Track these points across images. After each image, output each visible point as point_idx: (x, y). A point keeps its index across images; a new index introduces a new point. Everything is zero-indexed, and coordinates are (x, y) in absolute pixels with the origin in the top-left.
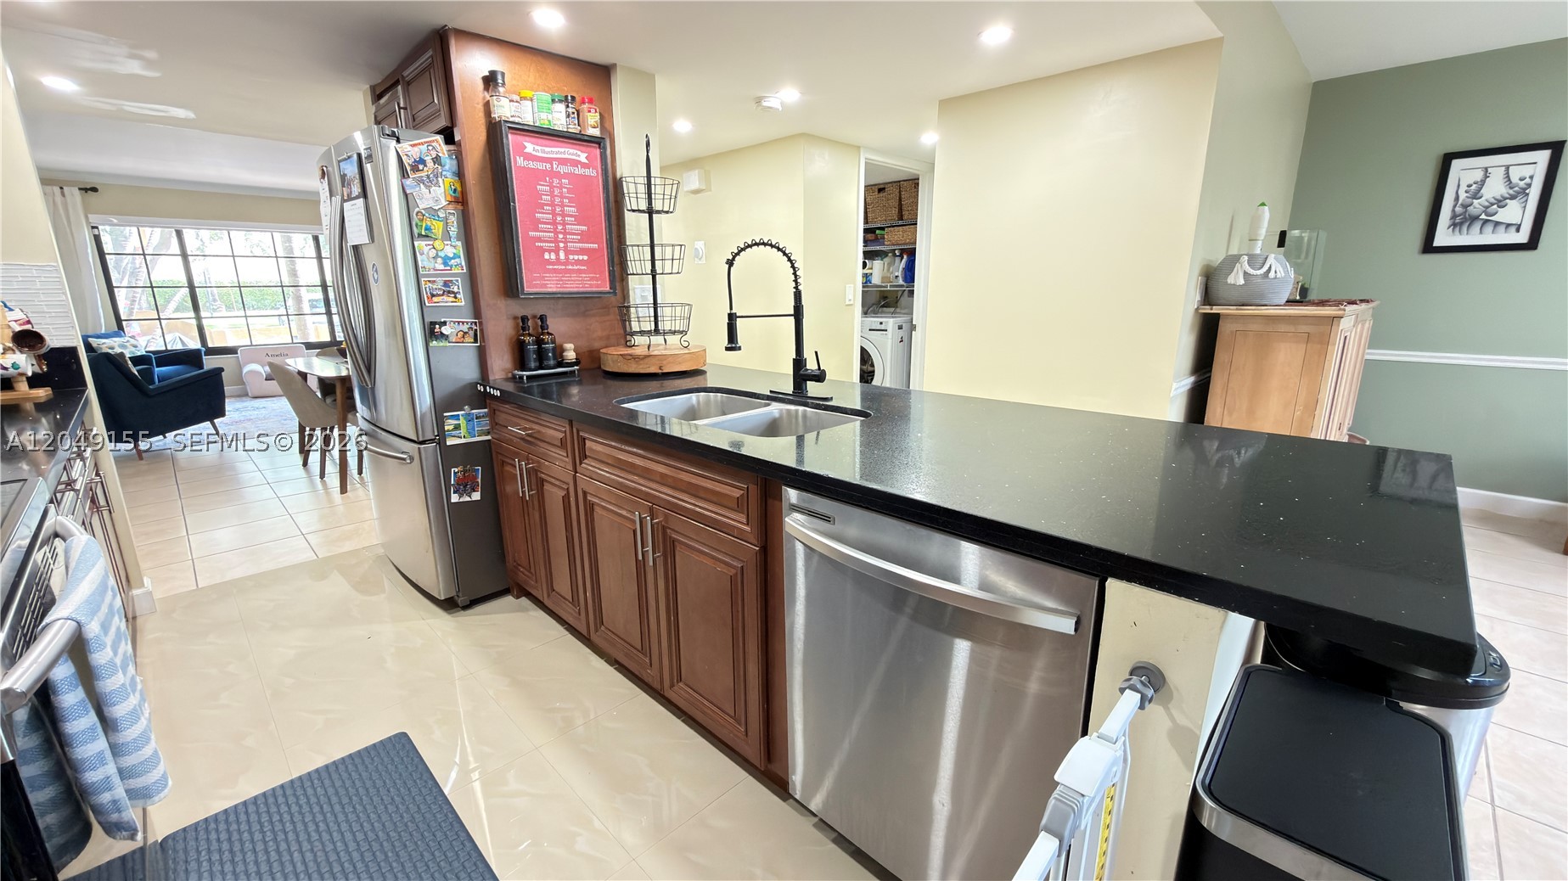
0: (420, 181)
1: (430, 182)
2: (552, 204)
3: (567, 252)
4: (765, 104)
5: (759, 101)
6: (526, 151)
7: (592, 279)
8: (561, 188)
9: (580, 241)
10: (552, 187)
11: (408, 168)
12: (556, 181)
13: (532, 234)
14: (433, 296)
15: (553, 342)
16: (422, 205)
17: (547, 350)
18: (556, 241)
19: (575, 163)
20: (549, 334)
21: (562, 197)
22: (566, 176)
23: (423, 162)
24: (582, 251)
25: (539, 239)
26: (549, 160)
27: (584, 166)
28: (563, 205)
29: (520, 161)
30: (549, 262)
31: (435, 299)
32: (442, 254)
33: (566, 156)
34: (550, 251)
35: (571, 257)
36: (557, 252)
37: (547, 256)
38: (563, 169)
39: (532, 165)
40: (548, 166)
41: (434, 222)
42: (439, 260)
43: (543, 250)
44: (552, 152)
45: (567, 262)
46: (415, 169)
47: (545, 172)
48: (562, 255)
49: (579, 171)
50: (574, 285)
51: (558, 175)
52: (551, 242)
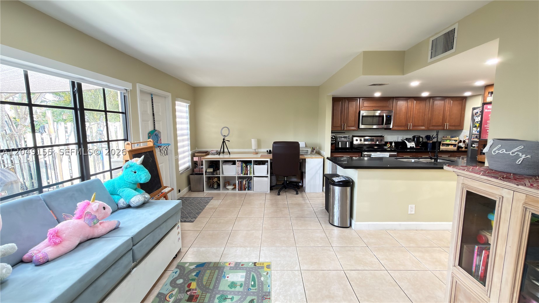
0: (477, 116)
1: (478, 116)
6: (488, 108)
11: (474, 114)
13: (485, 126)
14: (474, 138)
16: (476, 121)
23: (477, 113)
29: (486, 110)
31: (474, 139)
32: (477, 130)
34: (489, 130)
39: (488, 111)
41: (477, 124)
42: (477, 131)
46: (476, 114)
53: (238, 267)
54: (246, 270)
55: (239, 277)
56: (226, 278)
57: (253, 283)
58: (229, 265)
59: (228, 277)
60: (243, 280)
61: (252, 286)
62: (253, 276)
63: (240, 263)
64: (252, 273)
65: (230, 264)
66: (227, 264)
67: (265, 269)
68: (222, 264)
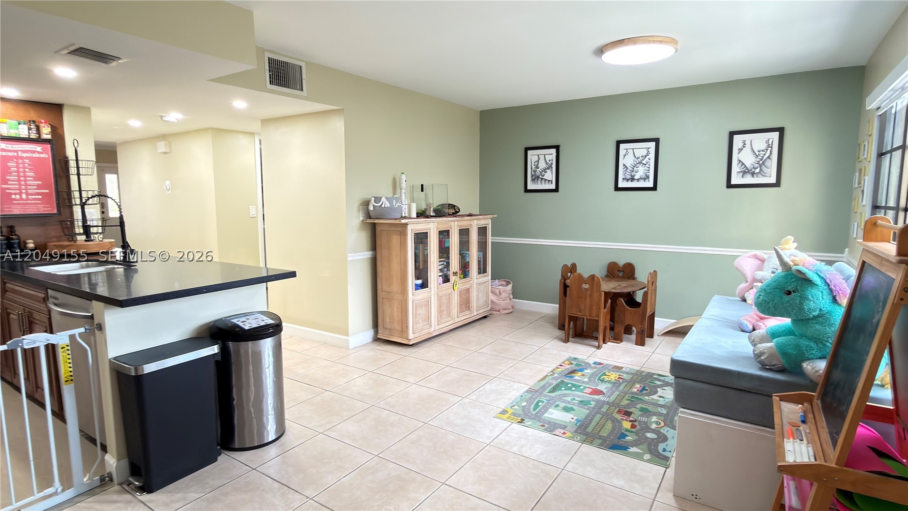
2: (18, 172)
3: (27, 194)
4: (164, 119)
5: (162, 117)
7: (44, 207)
8: (24, 163)
9: (36, 189)
10: (17, 163)
12: (20, 161)
15: (19, 239)
17: (14, 244)
18: (20, 189)
19: (33, 152)
20: (16, 235)
21: (24, 168)
22: (27, 158)
24: (38, 194)
25: (9, 189)
26: (17, 151)
27: (39, 153)
28: (25, 172)
30: (15, 200)
33: (28, 149)
34: (15, 194)
35: (30, 197)
36: (20, 194)
37: (13, 197)
38: (24, 155)
39: (4, 154)
40: (15, 154)
43: (11, 194)
44: (18, 147)
45: (27, 199)
47: (13, 157)
48: (24, 196)
49: (37, 155)
50: (31, 210)
51: (22, 158)
52: (17, 190)
53: (551, 427)
54: (541, 419)
55: (555, 414)
56: (575, 418)
57: (540, 404)
58: (566, 432)
59: (573, 419)
60: (551, 410)
61: (543, 402)
62: (534, 410)
63: (546, 430)
64: (534, 413)
65: (564, 433)
66: (569, 434)
67: (510, 411)
68: (578, 437)
